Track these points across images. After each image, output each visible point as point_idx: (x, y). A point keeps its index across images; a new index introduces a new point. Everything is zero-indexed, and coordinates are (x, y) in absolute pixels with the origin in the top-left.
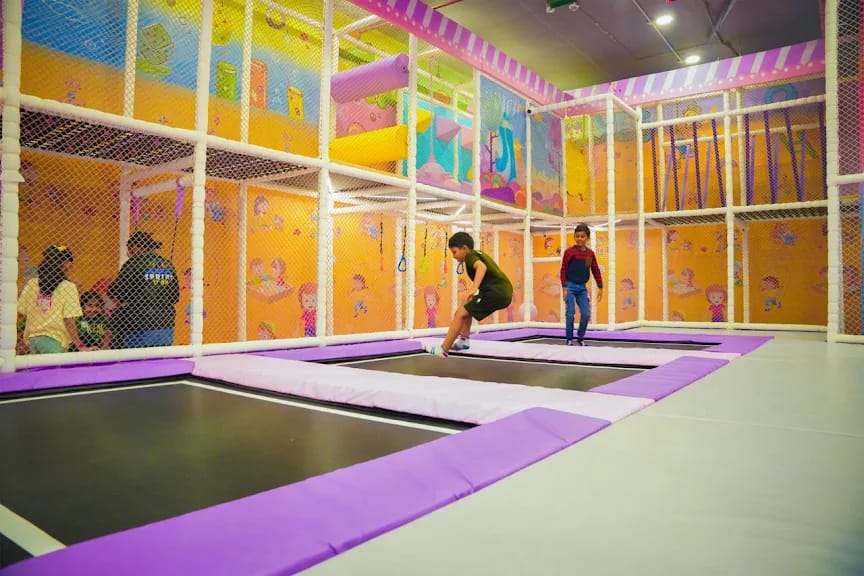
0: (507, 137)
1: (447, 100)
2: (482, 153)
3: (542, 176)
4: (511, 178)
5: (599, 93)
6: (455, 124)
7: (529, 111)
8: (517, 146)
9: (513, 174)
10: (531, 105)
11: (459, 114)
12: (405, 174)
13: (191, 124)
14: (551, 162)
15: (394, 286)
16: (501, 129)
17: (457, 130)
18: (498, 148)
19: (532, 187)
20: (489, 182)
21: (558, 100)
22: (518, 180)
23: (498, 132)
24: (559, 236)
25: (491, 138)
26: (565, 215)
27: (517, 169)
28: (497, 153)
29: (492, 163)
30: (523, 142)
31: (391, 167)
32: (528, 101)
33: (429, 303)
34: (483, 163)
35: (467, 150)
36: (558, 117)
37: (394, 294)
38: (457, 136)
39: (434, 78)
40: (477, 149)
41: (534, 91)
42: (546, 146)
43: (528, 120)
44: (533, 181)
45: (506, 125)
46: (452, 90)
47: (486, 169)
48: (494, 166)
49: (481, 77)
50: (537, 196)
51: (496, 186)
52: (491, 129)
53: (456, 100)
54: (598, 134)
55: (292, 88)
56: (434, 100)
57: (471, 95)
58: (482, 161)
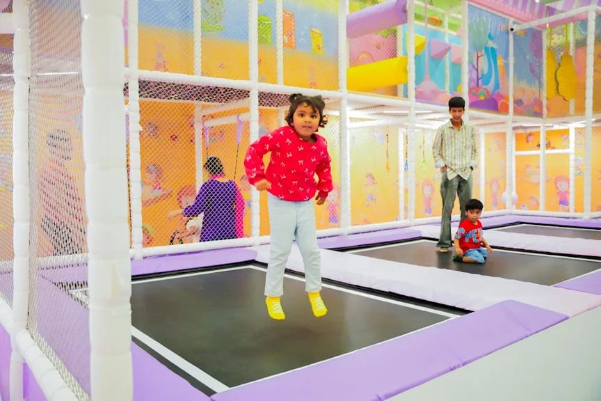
0: (492, 54)
1: (438, 22)
2: (470, 71)
3: (524, 84)
4: (495, 89)
5: (581, 6)
6: (446, 44)
7: (512, 29)
8: (500, 62)
9: (497, 86)
10: (514, 23)
11: (449, 34)
12: (406, 96)
13: (246, 77)
14: (533, 71)
15: (398, 181)
16: (486, 49)
17: (448, 49)
18: (484, 65)
19: (513, 96)
20: (476, 95)
21: (540, 16)
22: (501, 92)
23: (483, 52)
24: (539, 133)
25: (478, 57)
26: (544, 116)
27: (500, 82)
28: (482, 70)
29: (478, 79)
30: (506, 56)
31: (393, 91)
32: (512, 20)
33: (425, 193)
34: (470, 80)
35: (457, 65)
36: (540, 29)
37: (398, 187)
38: (448, 55)
39: (428, 6)
40: (466, 68)
41: (518, 11)
42: (528, 57)
43: (511, 37)
44: (515, 90)
45: (491, 44)
46: (443, 15)
47: (474, 84)
48: (480, 81)
49: (469, 5)
50: (518, 102)
51: (482, 98)
52: (478, 50)
53: (446, 22)
54: (579, 37)
55: (313, 29)
56: (429, 26)
57: (460, 16)
58: (469, 79)
